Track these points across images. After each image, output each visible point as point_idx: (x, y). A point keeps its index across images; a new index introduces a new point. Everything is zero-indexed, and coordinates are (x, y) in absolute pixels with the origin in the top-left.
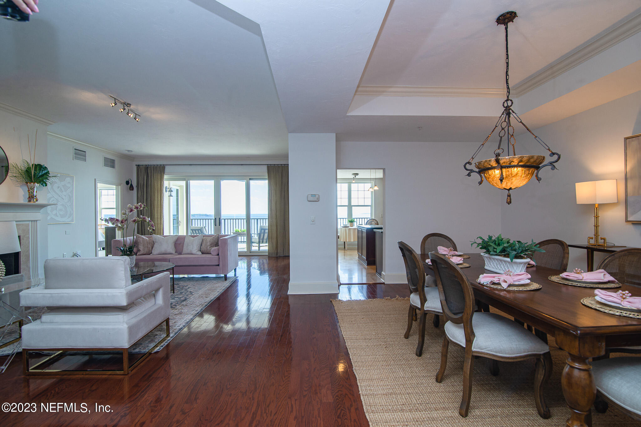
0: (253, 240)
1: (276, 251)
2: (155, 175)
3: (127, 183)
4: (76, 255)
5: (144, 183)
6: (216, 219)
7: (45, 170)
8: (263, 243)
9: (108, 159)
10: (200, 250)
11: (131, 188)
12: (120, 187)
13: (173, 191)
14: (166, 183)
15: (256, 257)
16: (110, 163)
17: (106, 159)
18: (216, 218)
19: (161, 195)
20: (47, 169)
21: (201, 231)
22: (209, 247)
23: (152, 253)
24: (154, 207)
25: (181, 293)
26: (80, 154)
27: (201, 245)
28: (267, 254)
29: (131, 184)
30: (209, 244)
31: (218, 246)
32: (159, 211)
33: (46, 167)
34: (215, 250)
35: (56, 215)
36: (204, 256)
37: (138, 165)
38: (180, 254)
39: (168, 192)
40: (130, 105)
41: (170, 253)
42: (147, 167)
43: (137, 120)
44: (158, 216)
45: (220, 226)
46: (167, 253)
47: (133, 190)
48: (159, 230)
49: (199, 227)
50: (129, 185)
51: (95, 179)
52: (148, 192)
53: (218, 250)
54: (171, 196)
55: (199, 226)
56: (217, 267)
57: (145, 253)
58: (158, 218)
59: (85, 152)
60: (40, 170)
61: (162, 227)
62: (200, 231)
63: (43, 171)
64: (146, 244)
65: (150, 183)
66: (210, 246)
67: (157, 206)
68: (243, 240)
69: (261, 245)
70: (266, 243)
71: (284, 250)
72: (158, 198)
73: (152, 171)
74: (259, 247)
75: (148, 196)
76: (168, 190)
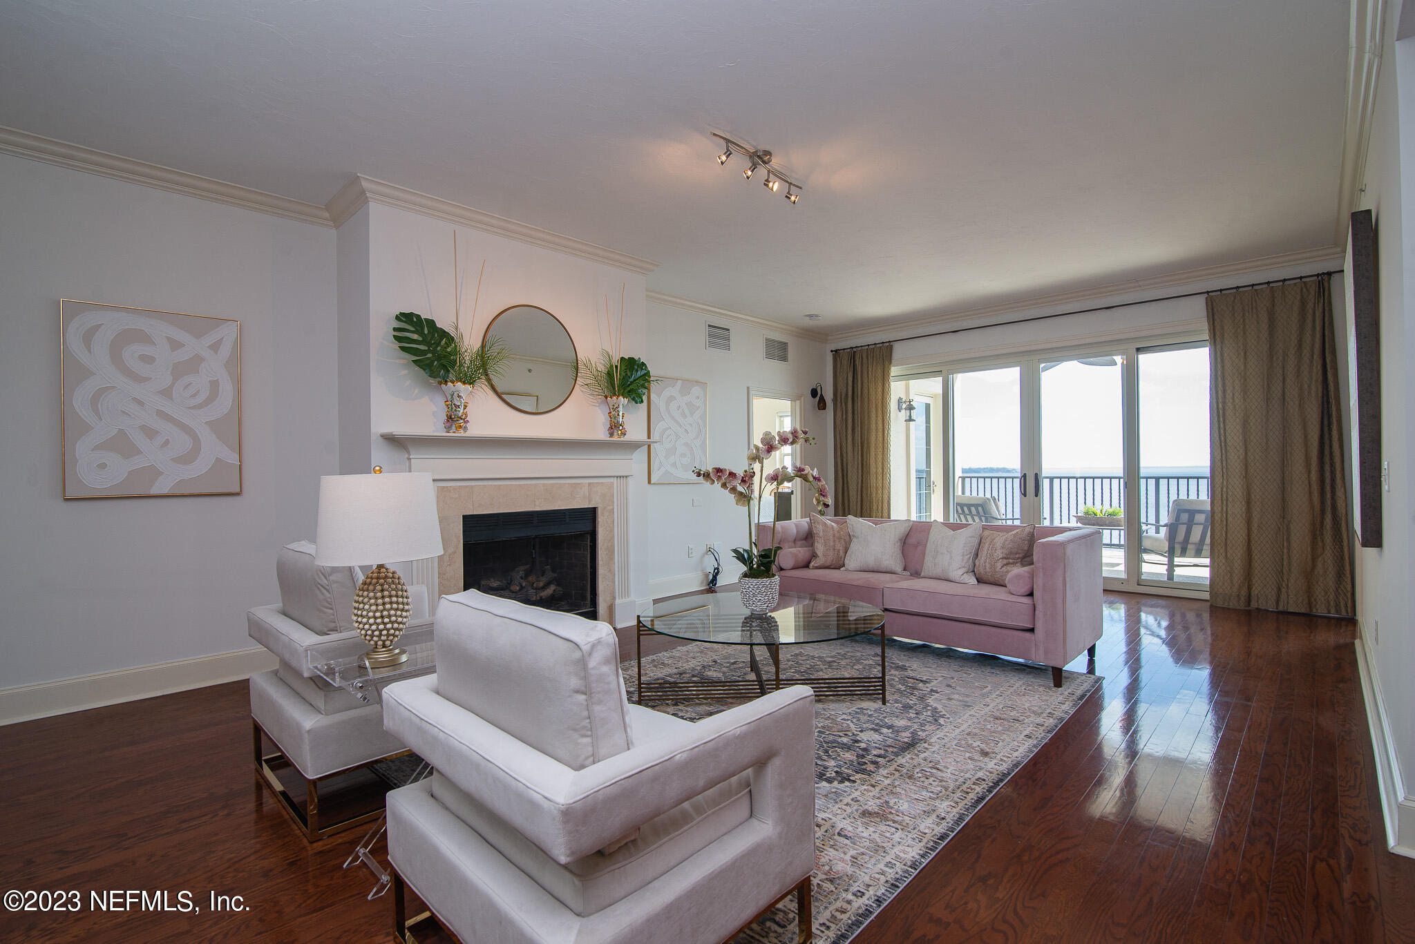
0: (1146, 544)
1: (1244, 592)
2: (870, 369)
3: (814, 393)
4: (712, 550)
5: (847, 390)
6: (1024, 476)
7: (642, 369)
8: (1183, 553)
9: (774, 341)
10: (974, 571)
11: (822, 404)
12: (798, 402)
13: (915, 408)
14: (897, 389)
15: (1161, 602)
16: (778, 351)
17: (770, 343)
18: (1025, 474)
19: (883, 417)
20: (646, 367)
21: (983, 509)
22: (999, 565)
23: (844, 566)
24: (869, 448)
25: (907, 707)
26: (719, 336)
27: (977, 555)
28: (1207, 596)
29: (821, 395)
30: (999, 554)
31: (1032, 564)
32: (880, 457)
33: (643, 364)
34: (1018, 576)
35: (674, 465)
36: (986, 590)
37: (836, 351)
38: (916, 574)
39: (903, 411)
40: (768, 153)
41: (888, 570)
42: (855, 352)
43: (793, 198)
44: (877, 468)
45: (1036, 495)
46: (881, 570)
47: (824, 408)
48: (880, 503)
49: (980, 498)
50: (818, 398)
51: (748, 388)
52: (856, 412)
53: (1032, 576)
54: (910, 419)
55: (981, 495)
56: (1028, 635)
57: (828, 564)
58: (876, 473)
59: (728, 330)
60: (632, 369)
61: (885, 496)
62: (980, 509)
63: (637, 371)
64: (832, 540)
65: (859, 390)
66: (1005, 561)
67: (875, 445)
68: (1115, 541)
69: (1177, 560)
70: (1198, 554)
71: (1284, 590)
72: (877, 423)
73: (865, 361)
74: (1171, 566)
75: (856, 421)
76: (904, 406)
